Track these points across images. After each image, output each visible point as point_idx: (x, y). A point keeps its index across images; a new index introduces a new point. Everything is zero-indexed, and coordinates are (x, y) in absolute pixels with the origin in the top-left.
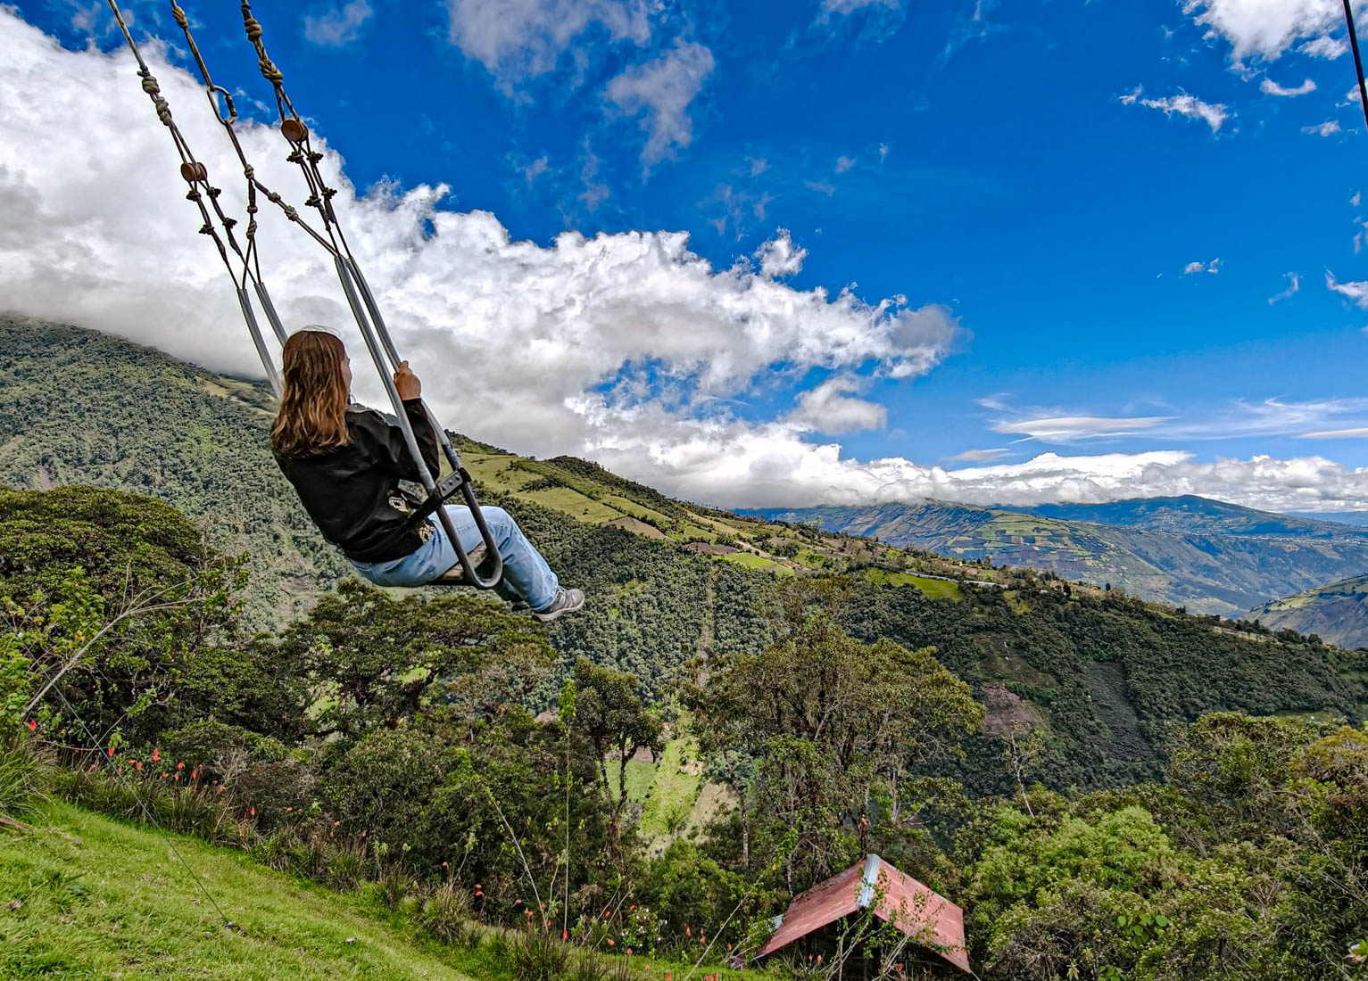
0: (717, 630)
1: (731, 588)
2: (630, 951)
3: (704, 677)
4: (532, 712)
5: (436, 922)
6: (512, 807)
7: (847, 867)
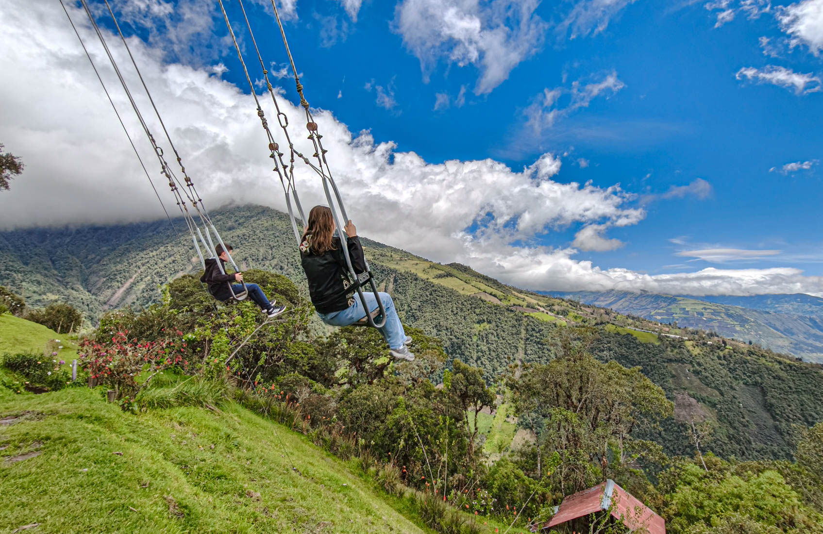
0: (526, 350)
1: (533, 330)
2: (476, 512)
3: (518, 373)
4: (434, 383)
5: (384, 482)
6: (422, 429)
7: (594, 485)
